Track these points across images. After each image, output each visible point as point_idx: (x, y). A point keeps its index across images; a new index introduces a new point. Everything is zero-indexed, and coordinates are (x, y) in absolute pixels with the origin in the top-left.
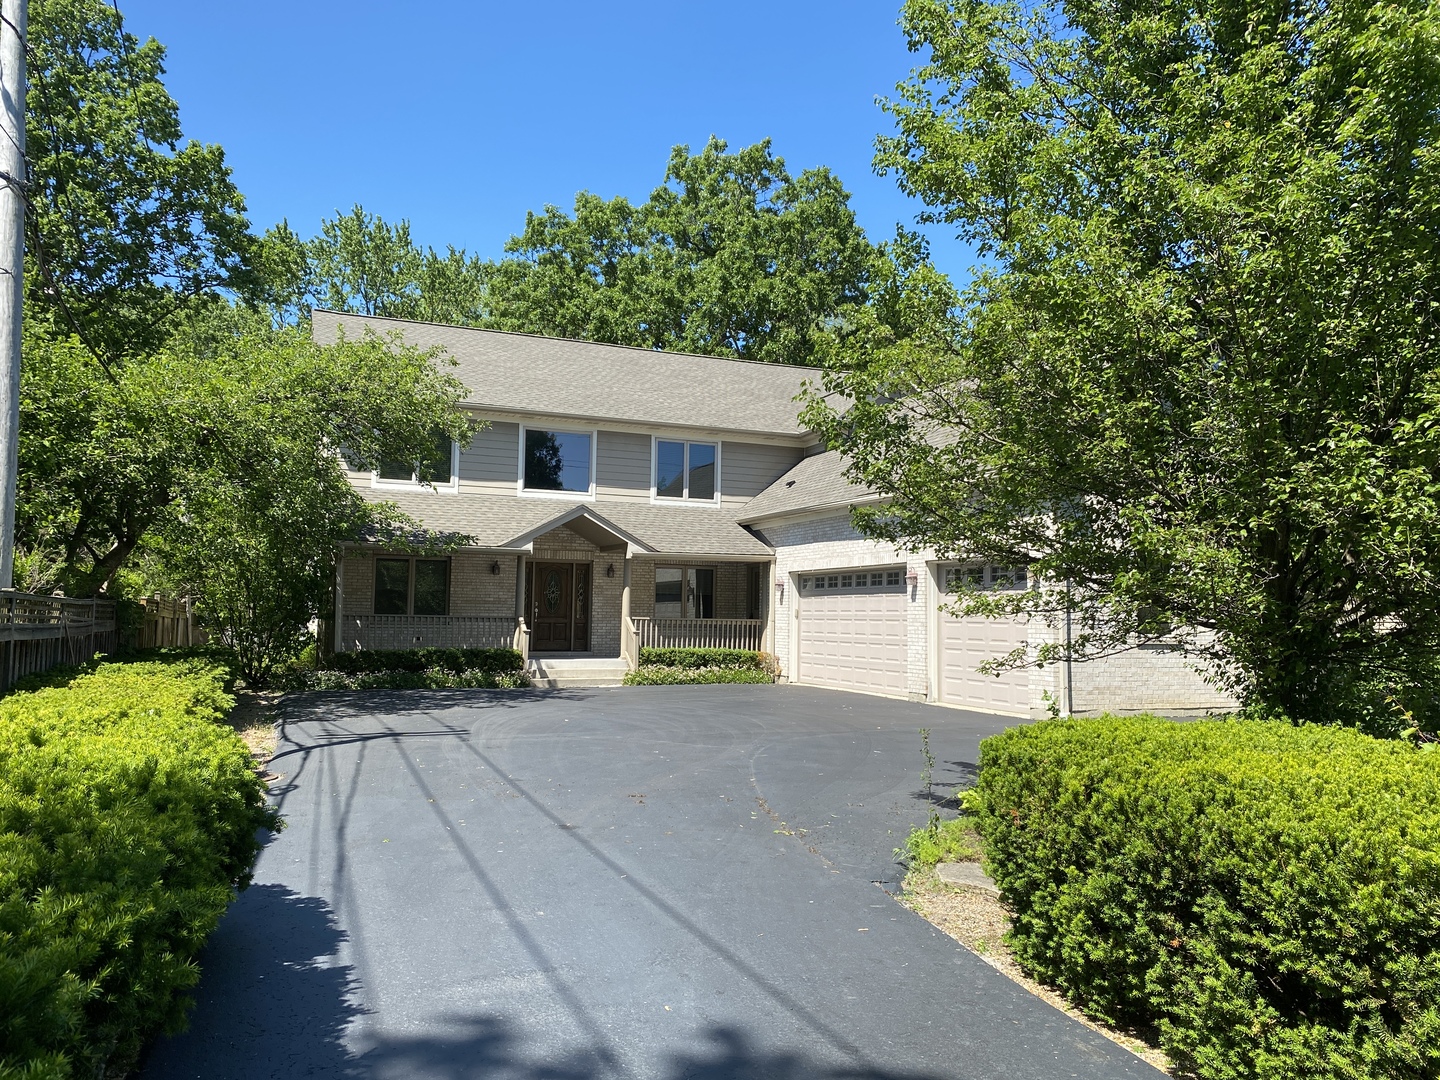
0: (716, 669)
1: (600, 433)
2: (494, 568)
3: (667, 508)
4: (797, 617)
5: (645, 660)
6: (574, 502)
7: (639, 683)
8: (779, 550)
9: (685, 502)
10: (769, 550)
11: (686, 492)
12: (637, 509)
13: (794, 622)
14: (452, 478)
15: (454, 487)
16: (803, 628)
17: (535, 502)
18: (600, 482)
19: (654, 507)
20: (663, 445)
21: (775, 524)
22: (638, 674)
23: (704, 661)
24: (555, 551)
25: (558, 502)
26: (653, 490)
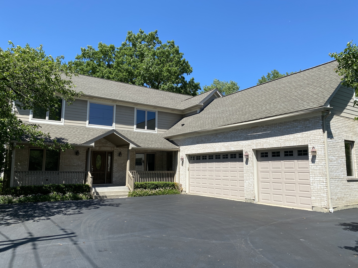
0: (162, 189)
1: (117, 105)
2: (77, 153)
3: (140, 133)
4: (188, 170)
5: (136, 187)
6: (107, 129)
7: (135, 196)
8: (181, 147)
9: (146, 131)
10: (178, 147)
11: (146, 127)
12: (131, 132)
13: (188, 172)
14: (62, 119)
15: (62, 122)
16: (190, 174)
17: (93, 129)
18: (117, 123)
19: (135, 132)
20: (138, 111)
21: (179, 138)
22: (133, 192)
23: (157, 187)
24: (100, 147)
25: (102, 129)
26: (135, 126)
